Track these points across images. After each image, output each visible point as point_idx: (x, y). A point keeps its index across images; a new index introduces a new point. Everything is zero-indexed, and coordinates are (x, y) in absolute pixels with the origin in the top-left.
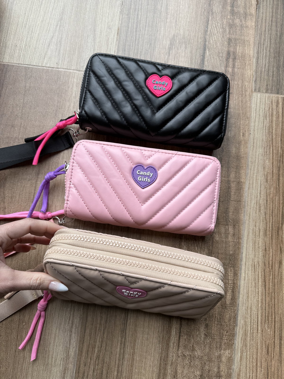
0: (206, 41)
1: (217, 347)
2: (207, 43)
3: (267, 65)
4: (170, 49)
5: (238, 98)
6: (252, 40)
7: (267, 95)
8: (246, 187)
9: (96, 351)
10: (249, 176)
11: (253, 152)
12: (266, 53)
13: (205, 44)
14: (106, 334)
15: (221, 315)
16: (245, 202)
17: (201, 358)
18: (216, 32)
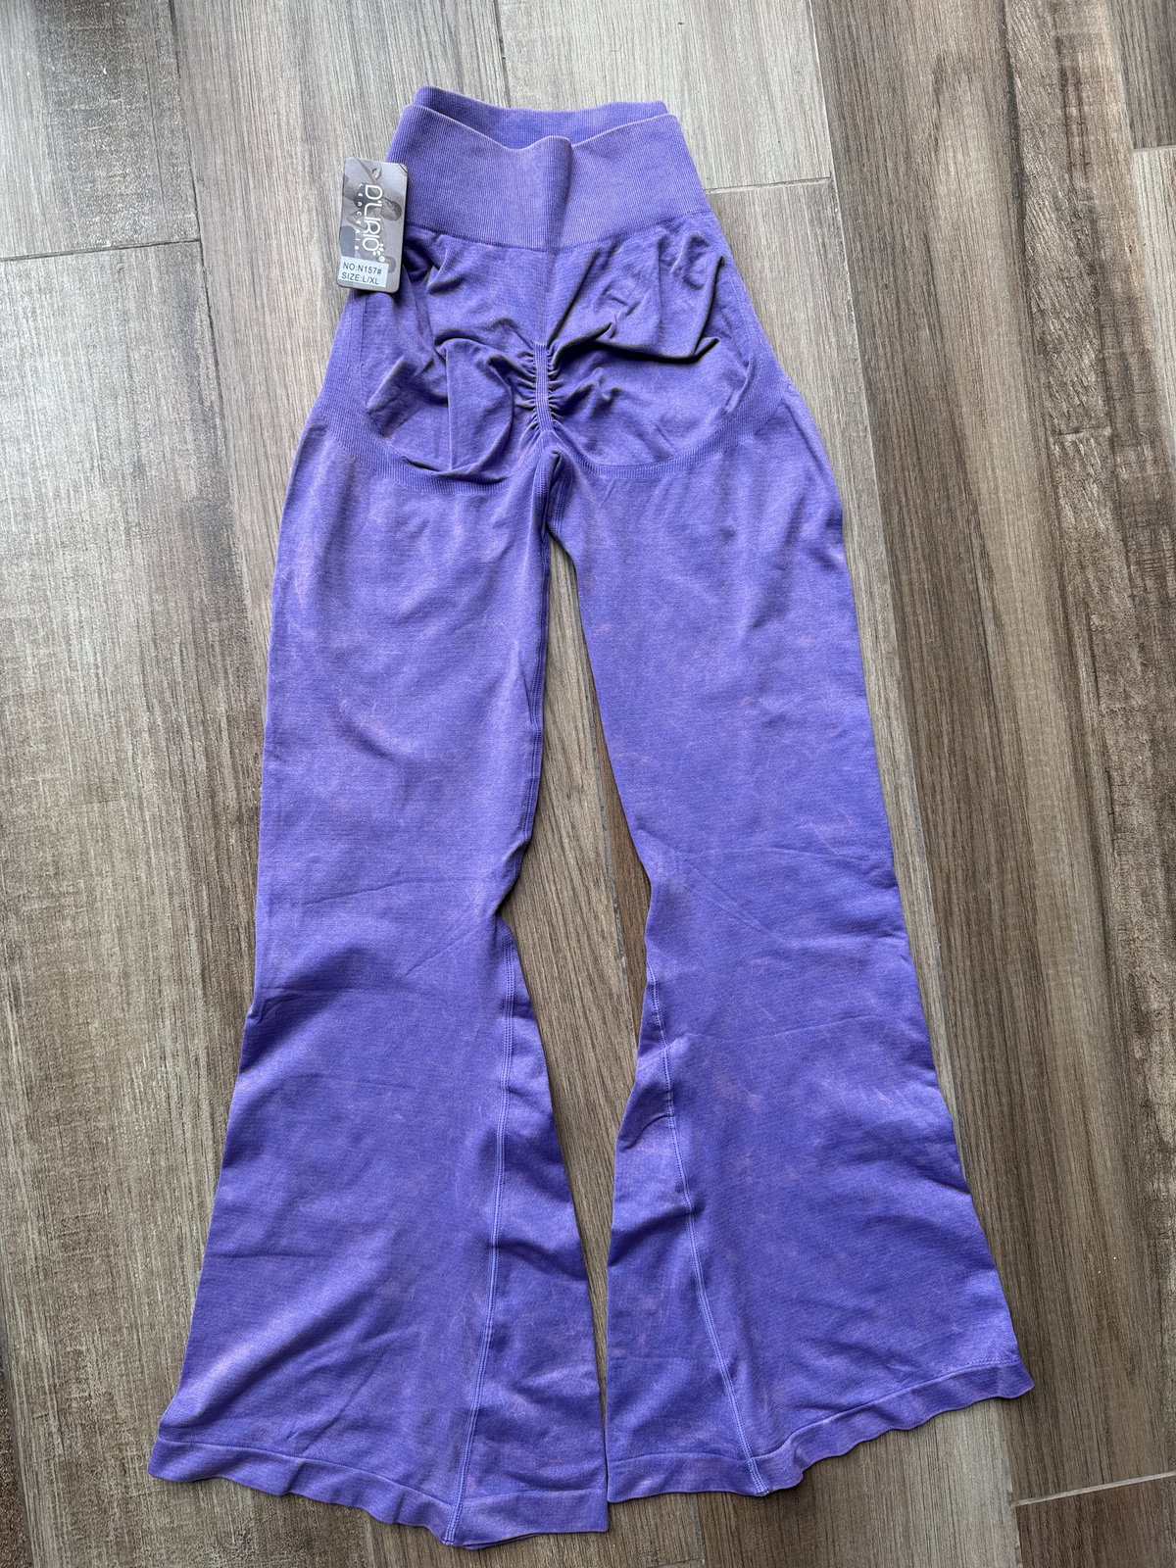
0: (1009, 57)
1: (1169, 682)
2: (1013, 60)
3: (1149, 83)
4: (937, 92)
5: (1104, 171)
6: (1105, 31)
7: (1162, 150)
8: (1159, 360)
9: (946, 741)
10: (1160, 335)
11: (1157, 282)
12: (1141, 54)
13: (1009, 65)
14: (955, 705)
15: (1163, 621)
16: (1163, 390)
17: (1144, 710)
18: (1026, 29)
